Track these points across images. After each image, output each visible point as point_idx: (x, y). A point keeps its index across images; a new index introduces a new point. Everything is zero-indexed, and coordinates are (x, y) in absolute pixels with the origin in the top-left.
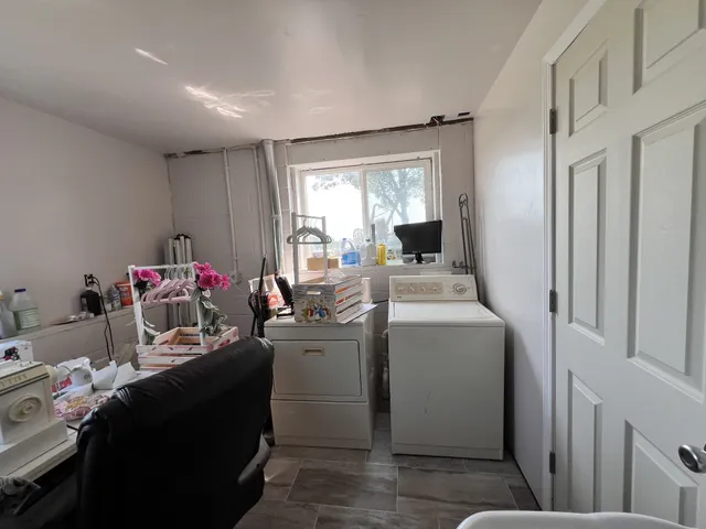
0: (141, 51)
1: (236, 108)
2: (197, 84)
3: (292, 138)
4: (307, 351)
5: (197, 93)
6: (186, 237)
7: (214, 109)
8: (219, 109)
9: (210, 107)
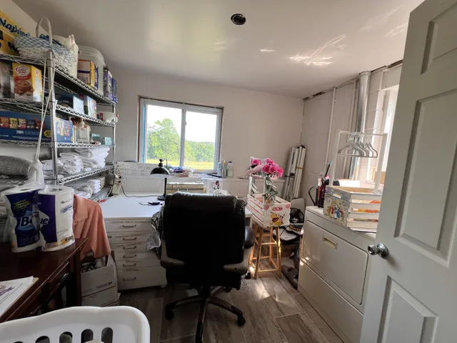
0: (262, 50)
1: (324, 58)
2: (294, 54)
3: (390, 64)
4: (326, 239)
5: (297, 58)
6: (303, 147)
7: (311, 64)
8: (315, 63)
9: (308, 64)
